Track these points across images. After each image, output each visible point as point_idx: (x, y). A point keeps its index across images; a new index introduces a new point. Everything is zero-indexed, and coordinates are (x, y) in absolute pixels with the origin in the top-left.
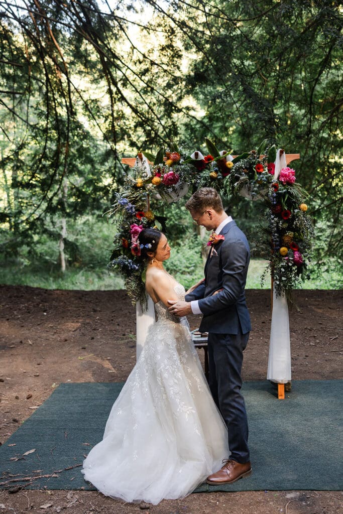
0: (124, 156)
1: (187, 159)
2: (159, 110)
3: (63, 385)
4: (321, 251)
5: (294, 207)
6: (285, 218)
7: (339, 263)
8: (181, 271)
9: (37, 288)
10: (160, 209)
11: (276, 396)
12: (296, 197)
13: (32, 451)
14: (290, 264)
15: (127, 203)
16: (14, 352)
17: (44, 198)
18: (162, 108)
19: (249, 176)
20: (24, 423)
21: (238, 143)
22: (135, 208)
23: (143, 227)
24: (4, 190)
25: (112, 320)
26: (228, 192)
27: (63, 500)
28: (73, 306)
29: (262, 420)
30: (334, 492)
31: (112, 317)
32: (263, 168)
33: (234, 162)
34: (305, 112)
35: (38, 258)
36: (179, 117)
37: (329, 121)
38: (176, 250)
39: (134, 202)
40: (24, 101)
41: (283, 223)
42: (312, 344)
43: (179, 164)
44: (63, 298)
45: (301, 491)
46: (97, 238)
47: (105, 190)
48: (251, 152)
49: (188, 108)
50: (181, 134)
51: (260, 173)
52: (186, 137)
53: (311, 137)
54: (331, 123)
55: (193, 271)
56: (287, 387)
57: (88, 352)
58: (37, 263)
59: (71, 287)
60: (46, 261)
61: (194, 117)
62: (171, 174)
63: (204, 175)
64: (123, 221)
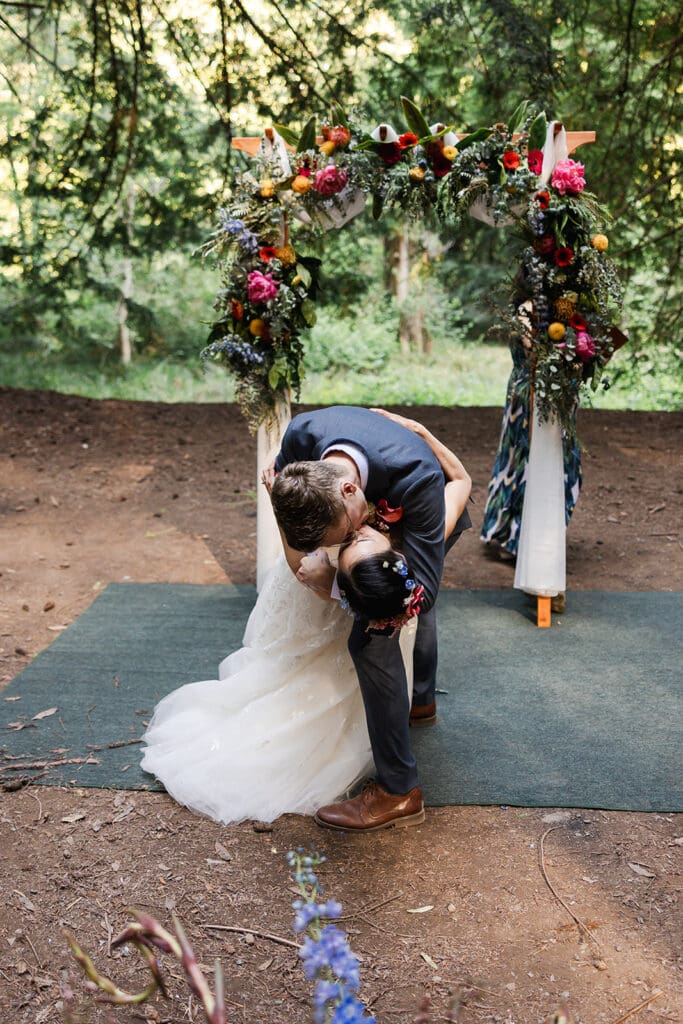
0: (245, 133)
1: (364, 141)
2: (317, 43)
3: (114, 586)
4: (640, 332)
5: (579, 241)
6: (561, 264)
7: (677, 357)
8: (356, 368)
9: (73, 396)
10: (318, 243)
11: (534, 620)
12: (584, 220)
13: (51, 712)
14: (569, 358)
15: (241, 229)
16: (22, 519)
17: (88, 217)
18: (326, 38)
19: (489, 176)
20: (36, 658)
21: (476, 109)
22: (258, 239)
23: (274, 278)
24: (11, 201)
25: (215, 462)
26: (445, 208)
27: (106, 807)
28: (141, 432)
29: (503, 668)
30: (640, 814)
31: (216, 455)
32: (518, 160)
33: (461, 146)
34: (618, 45)
35: (76, 336)
36: (359, 55)
37: (667, 64)
38: (348, 325)
39: (256, 227)
40: (49, 21)
41: (557, 274)
42: (611, 518)
43: (348, 151)
44: (121, 417)
45: (574, 811)
46: (192, 299)
47: (209, 202)
48: (495, 126)
49: (375, 38)
50: (360, 90)
51: (511, 171)
52: (371, 97)
53: (628, 98)
54: (671, 69)
55: (380, 368)
56: (556, 603)
57: (165, 523)
58: (75, 346)
59: (142, 396)
60: (92, 344)
61: (387, 56)
62: (330, 172)
63: (398, 174)
64: (234, 265)
